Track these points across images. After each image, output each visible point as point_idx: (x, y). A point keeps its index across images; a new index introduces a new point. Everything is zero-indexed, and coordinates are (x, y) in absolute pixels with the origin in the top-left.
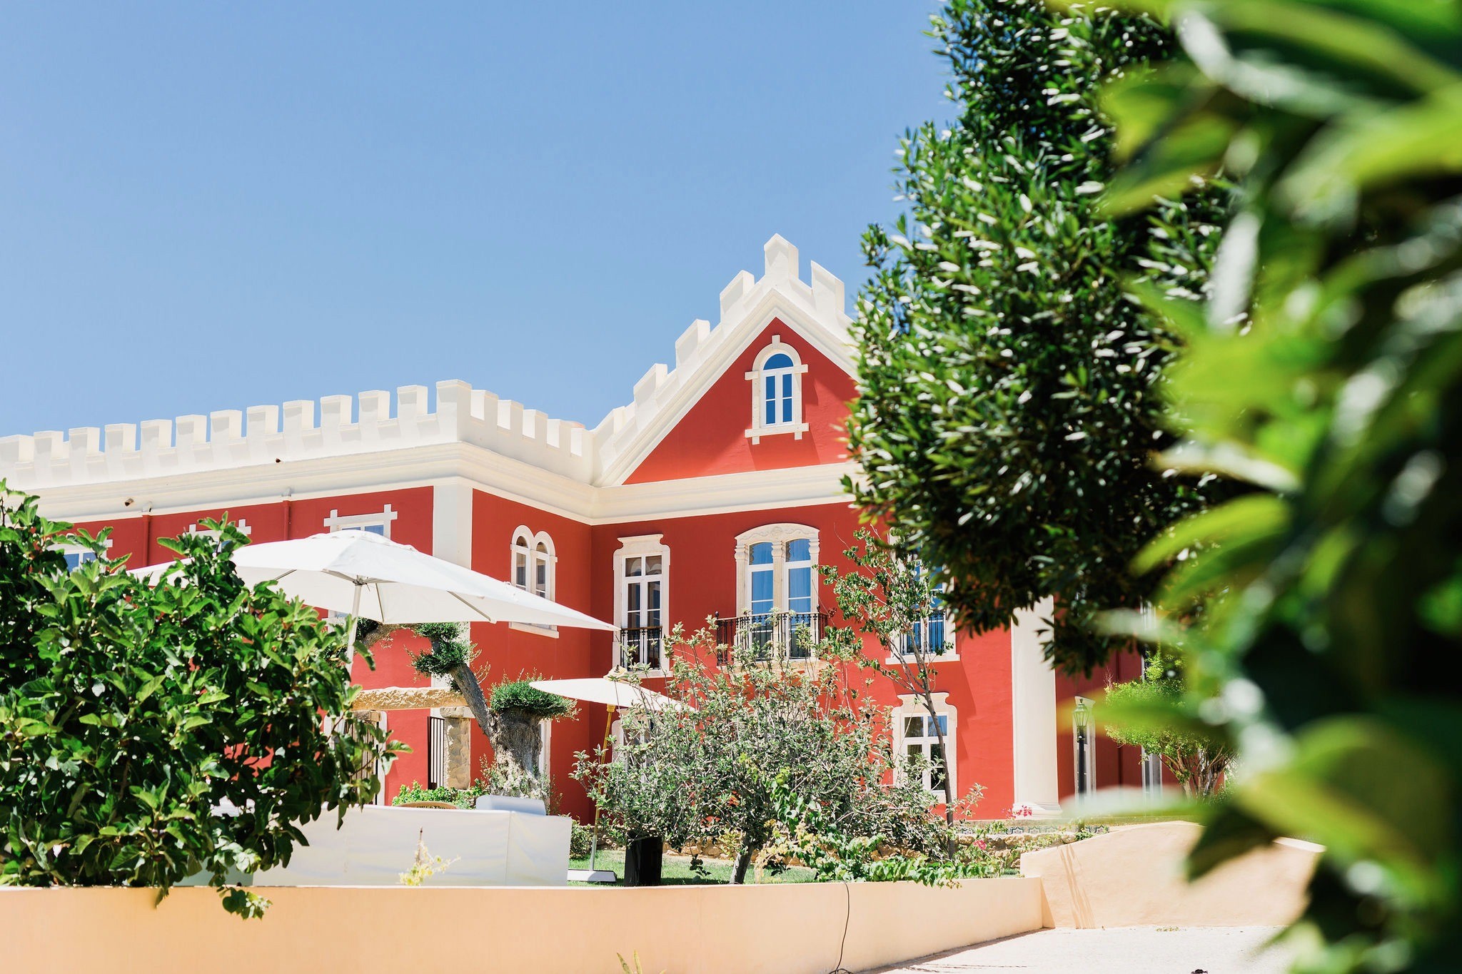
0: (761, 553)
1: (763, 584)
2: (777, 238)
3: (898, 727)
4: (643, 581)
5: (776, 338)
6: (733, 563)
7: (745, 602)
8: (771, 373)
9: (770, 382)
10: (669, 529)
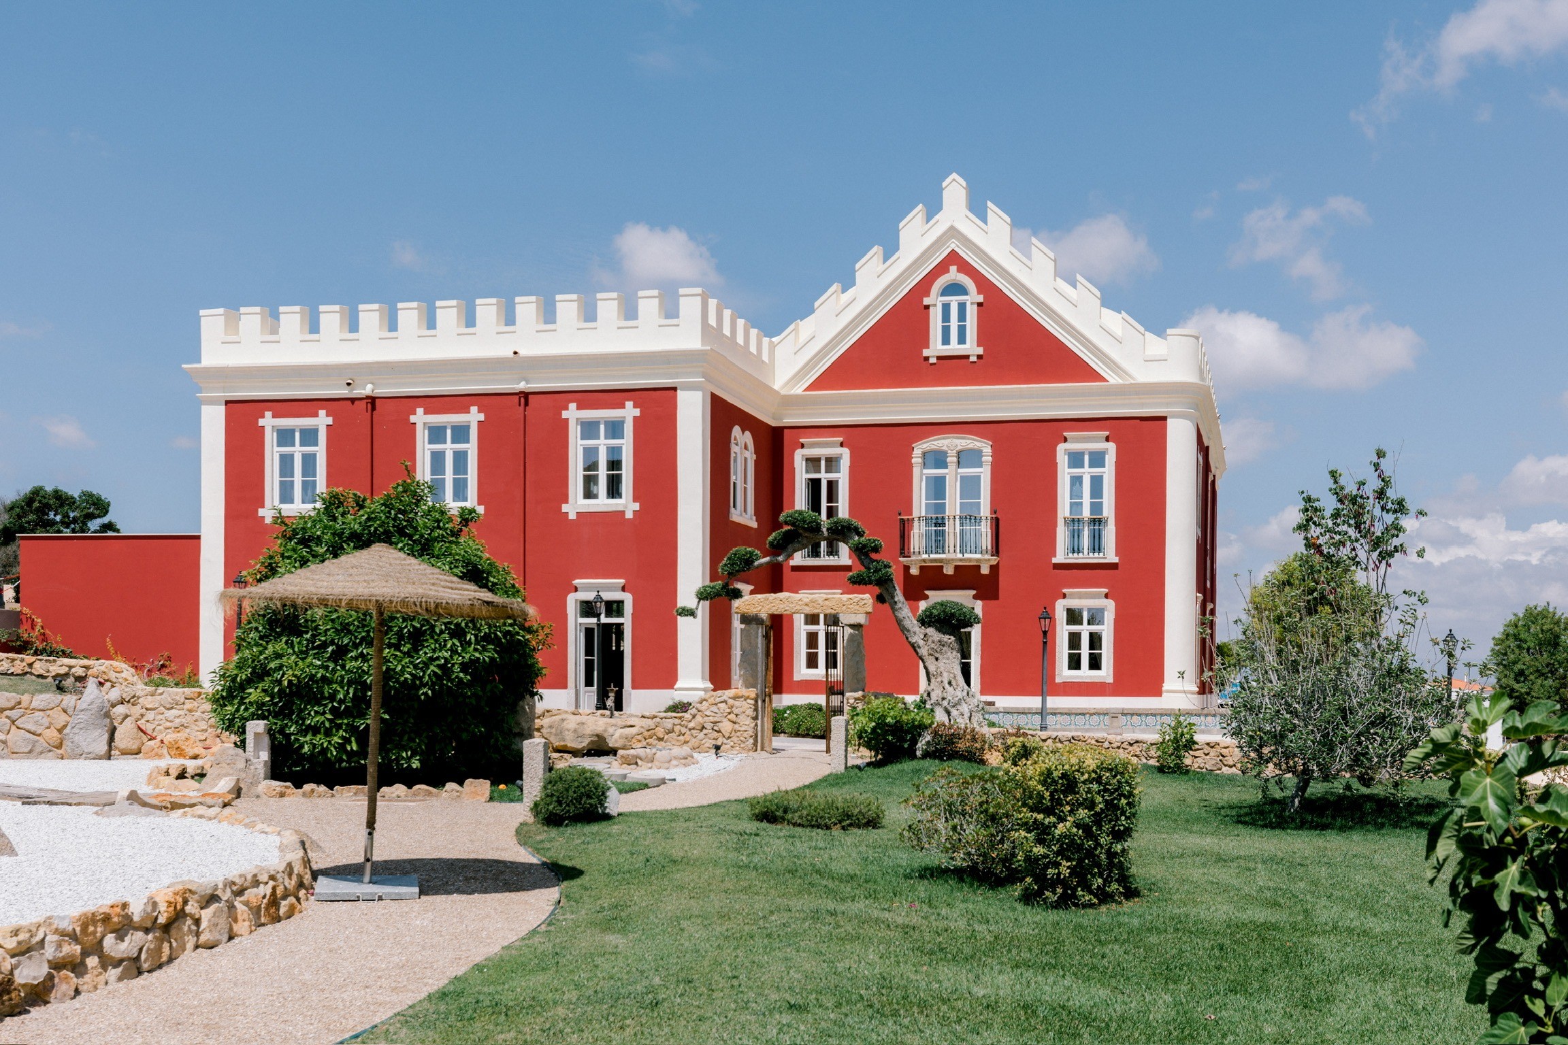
0: (938, 459)
1: (937, 487)
2: (954, 176)
3: (1061, 615)
4: (824, 476)
5: (953, 269)
6: (911, 466)
7: (920, 504)
8: (946, 299)
9: (946, 308)
10: (851, 433)
